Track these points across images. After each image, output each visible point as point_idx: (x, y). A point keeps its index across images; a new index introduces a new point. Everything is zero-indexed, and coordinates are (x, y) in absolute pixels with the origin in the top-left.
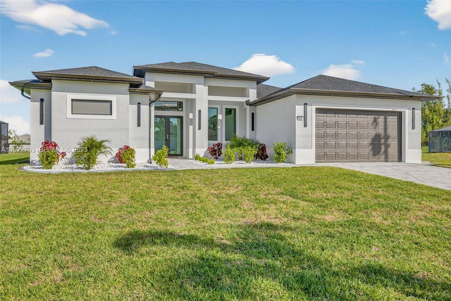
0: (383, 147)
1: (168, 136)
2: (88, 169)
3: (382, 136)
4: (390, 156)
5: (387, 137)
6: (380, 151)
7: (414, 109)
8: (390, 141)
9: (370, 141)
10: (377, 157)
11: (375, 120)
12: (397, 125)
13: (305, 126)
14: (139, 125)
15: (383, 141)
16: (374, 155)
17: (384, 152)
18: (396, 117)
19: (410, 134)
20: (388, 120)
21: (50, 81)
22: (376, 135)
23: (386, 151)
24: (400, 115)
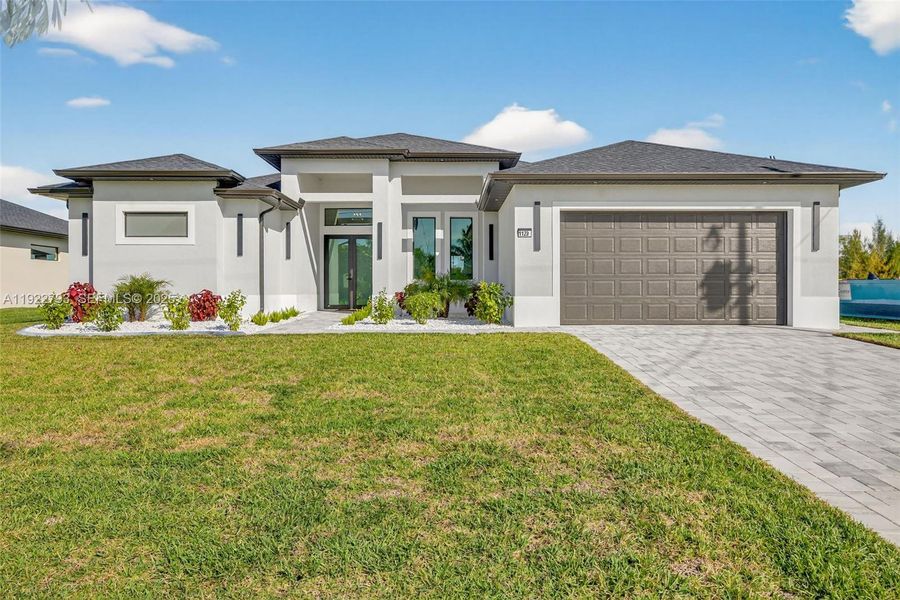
0: (735, 291)
1: (352, 272)
2: (108, 329)
3: (734, 267)
4: (753, 312)
5: (745, 270)
6: (729, 299)
7: (818, 203)
8: (753, 278)
9: (700, 277)
10: (720, 312)
11: (714, 233)
12: (774, 244)
13: (537, 247)
14: (240, 253)
15: (734, 278)
16: (712, 308)
17: (737, 303)
18: (774, 225)
19: (804, 261)
20: (749, 231)
21: (89, 183)
22: (717, 265)
23: (743, 302)
24: (782, 220)
